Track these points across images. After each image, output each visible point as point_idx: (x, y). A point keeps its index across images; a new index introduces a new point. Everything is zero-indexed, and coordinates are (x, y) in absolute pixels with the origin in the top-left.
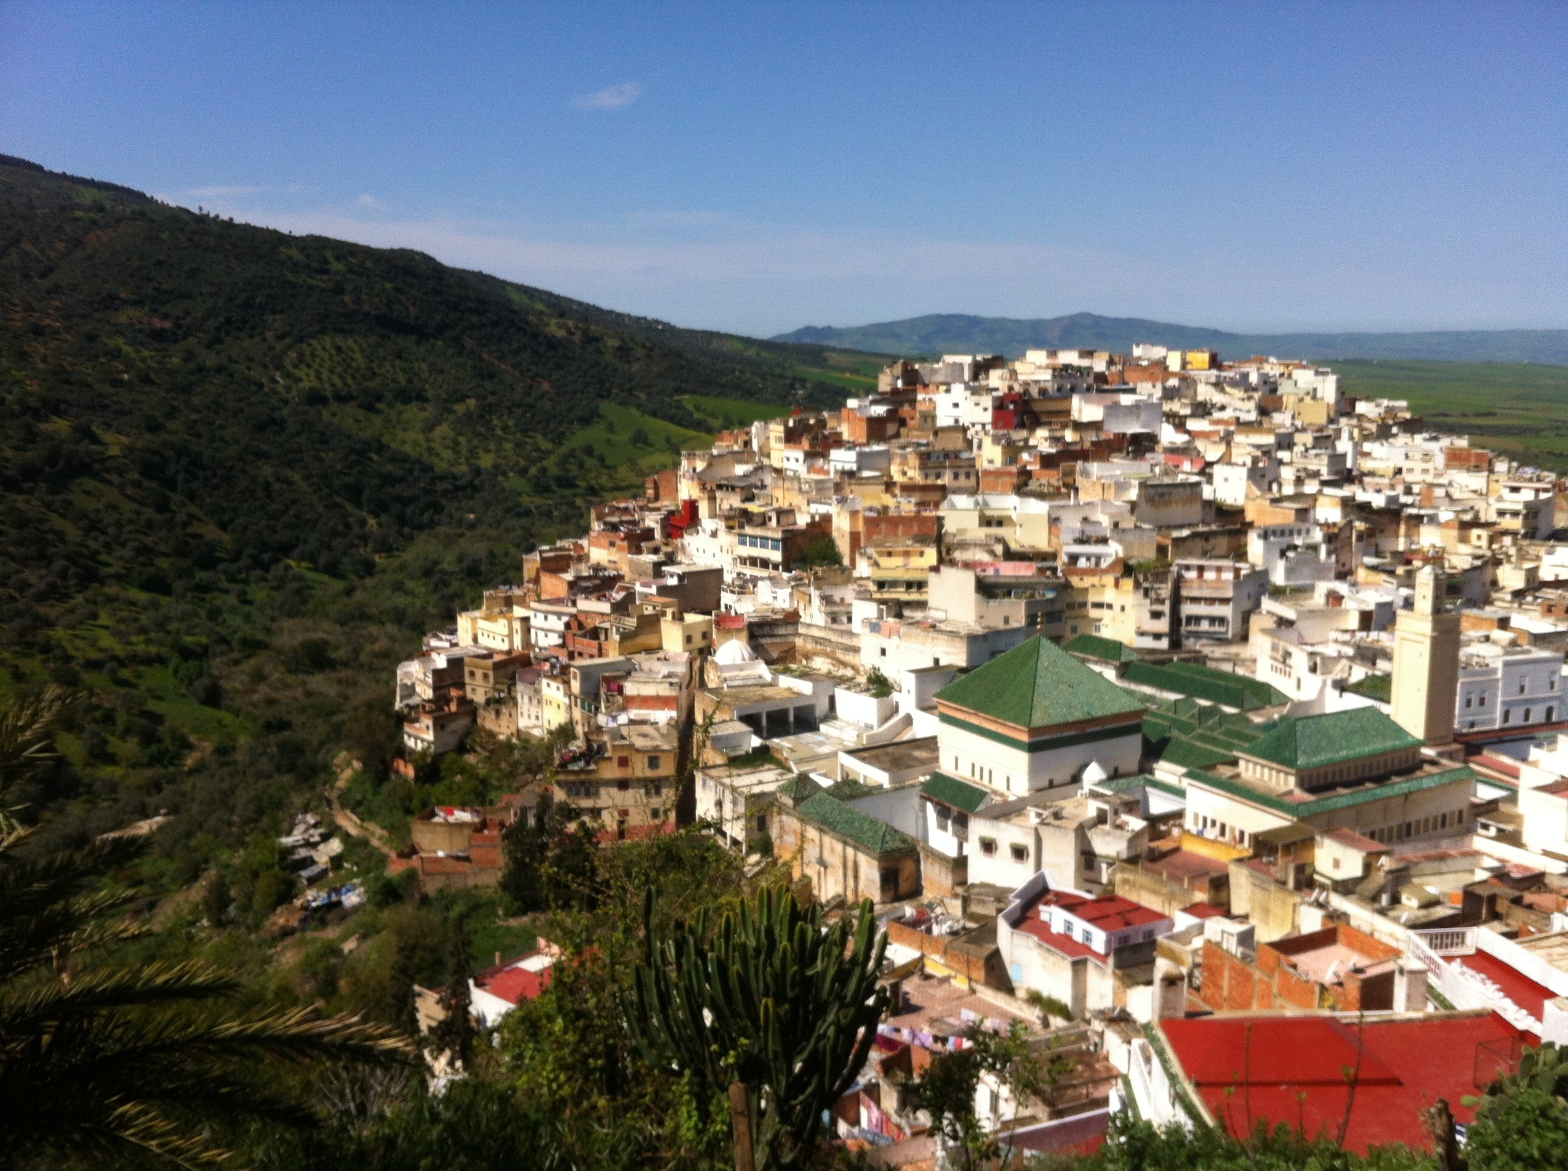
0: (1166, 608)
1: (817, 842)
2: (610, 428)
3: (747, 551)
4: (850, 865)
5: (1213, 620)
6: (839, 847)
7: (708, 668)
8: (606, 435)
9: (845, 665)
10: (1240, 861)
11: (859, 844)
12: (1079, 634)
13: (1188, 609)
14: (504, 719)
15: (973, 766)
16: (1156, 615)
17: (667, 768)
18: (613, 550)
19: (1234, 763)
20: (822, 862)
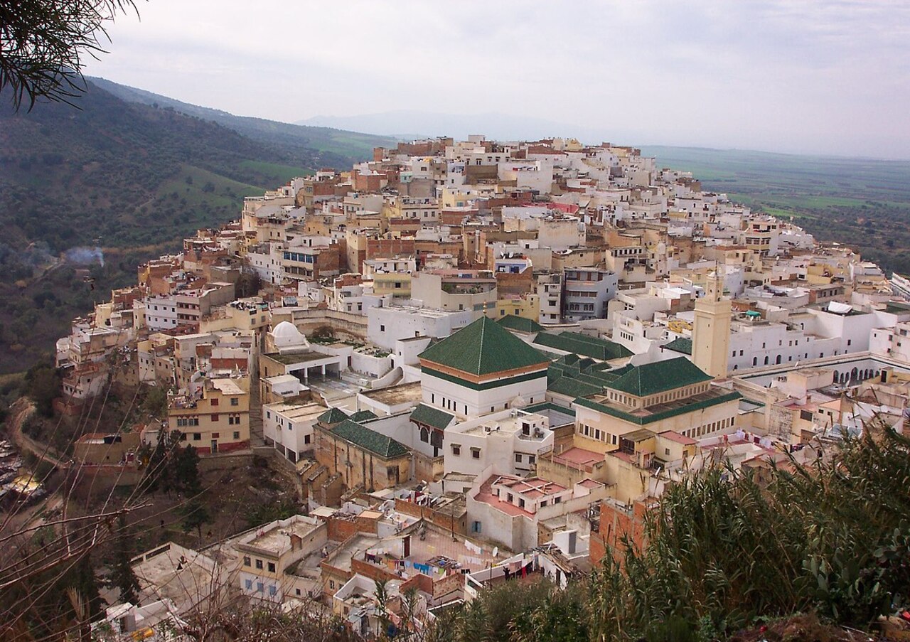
0: (558, 299)
1: (346, 451)
2: (189, 181)
3: (289, 263)
4: (368, 464)
5: (586, 306)
6: (360, 454)
7: (267, 338)
8: (186, 186)
9: (357, 337)
10: (611, 453)
11: (373, 451)
12: (506, 315)
13: (572, 300)
14: (129, 376)
15: (444, 399)
16: (552, 303)
17: (244, 405)
18: (200, 263)
19: (604, 393)
20: (348, 463)
